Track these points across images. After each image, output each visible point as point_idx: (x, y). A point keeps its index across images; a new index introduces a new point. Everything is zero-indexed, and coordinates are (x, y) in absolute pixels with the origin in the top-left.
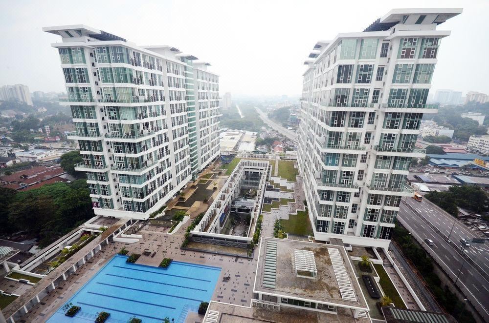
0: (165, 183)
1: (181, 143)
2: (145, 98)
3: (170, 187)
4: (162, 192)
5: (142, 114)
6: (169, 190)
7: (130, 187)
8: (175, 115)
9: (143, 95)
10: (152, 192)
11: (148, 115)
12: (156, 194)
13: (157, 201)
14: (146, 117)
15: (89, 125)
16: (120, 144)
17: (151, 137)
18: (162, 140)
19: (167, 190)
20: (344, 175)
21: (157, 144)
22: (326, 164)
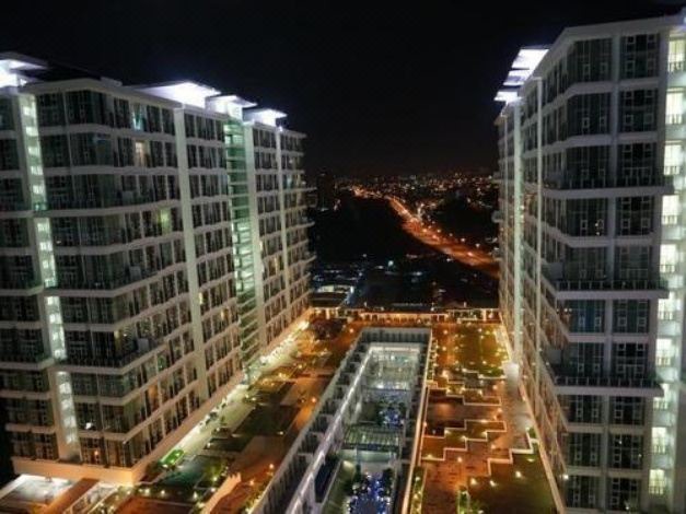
0: (180, 393)
1: (217, 293)
2: (135, 195)
3: (192, 402)
4: (172, 416)
5: (129, 231)
6: (189, 409)
7: (97, 405)
8: (204, 229)
9: (132, 188)
10: (149, 414)
11: (142, 232)
12: (158, 422)
13: (160, 438)
14: (138, 236)
15: (13, 261)
16: (78, 302)
17: (147, 282)
18: (172, 290)
19: (184, 410)
20: (621, 354)
21: (161, 297)
22: (573, 329)
